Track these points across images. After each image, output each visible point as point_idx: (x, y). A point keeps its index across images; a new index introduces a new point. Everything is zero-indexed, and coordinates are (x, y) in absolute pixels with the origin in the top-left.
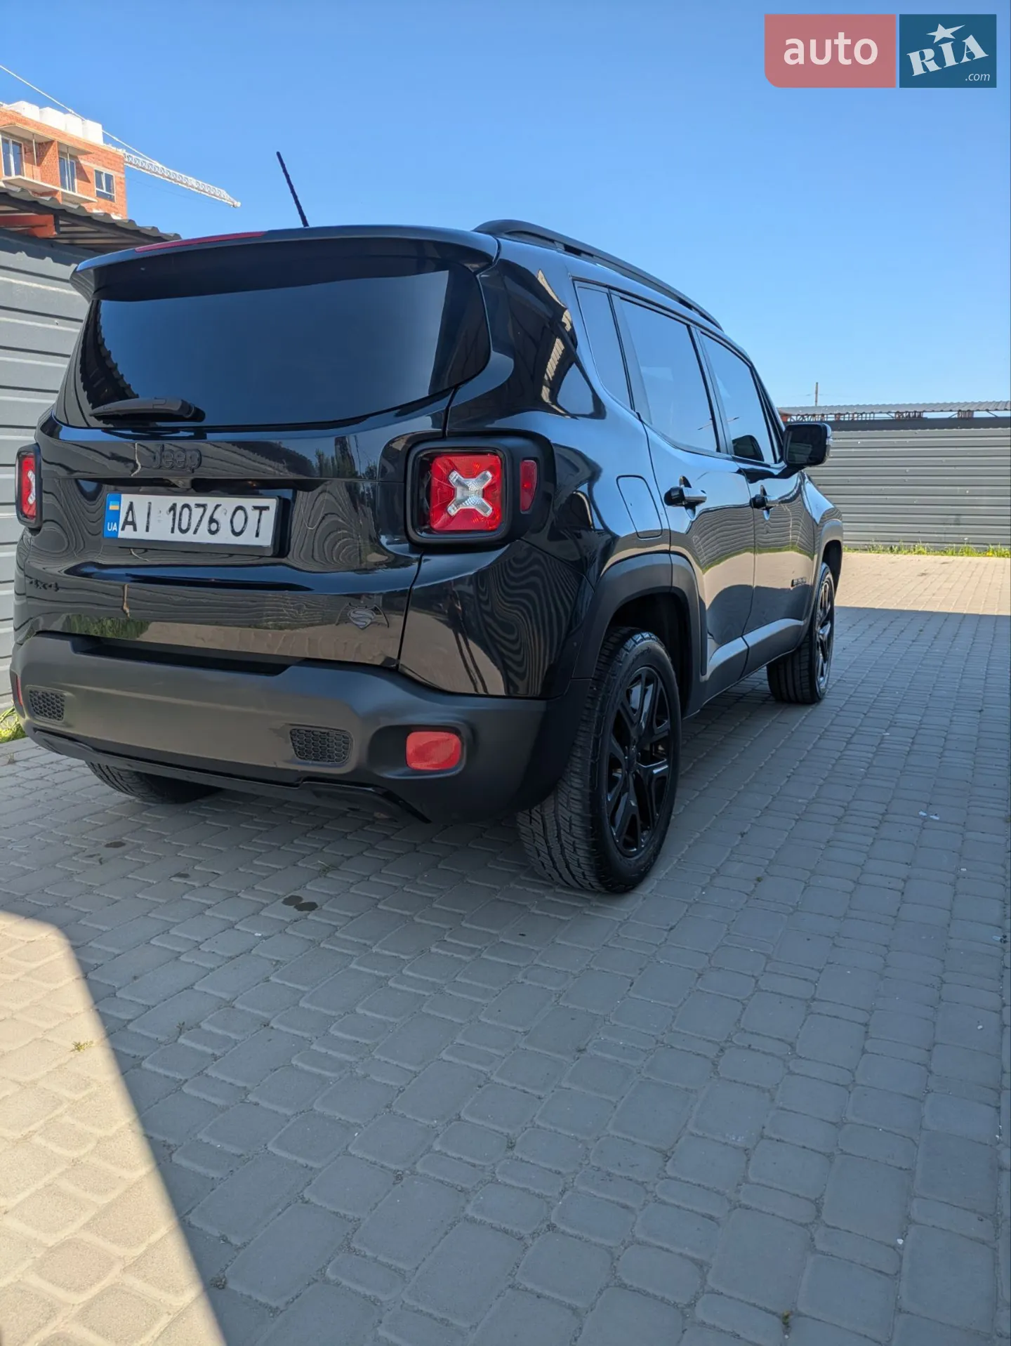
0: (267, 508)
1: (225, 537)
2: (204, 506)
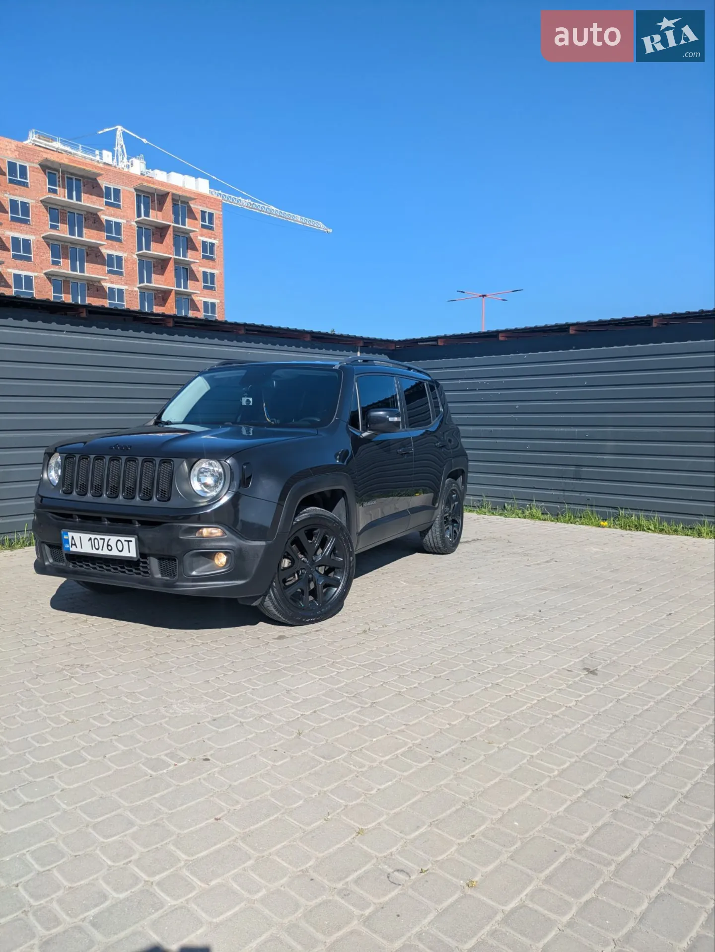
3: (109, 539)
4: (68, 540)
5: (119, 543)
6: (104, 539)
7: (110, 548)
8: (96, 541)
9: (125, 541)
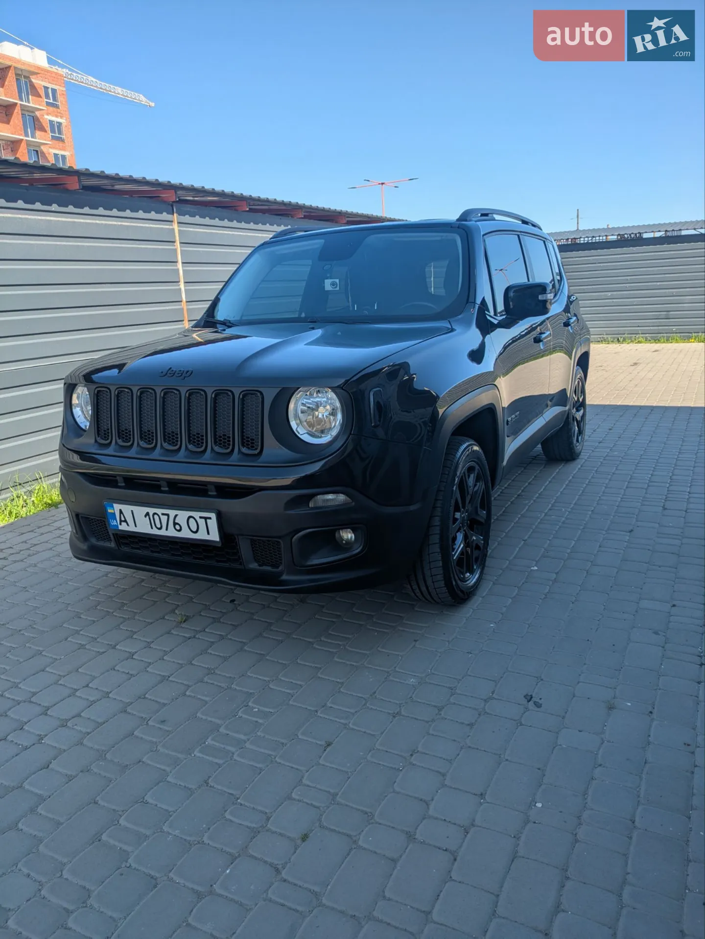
3: (176, 516)
4: (114, 514)
5: (192, 520)
6: (168, 515)
7: (178, 527)
8: (156, 516)
9: (201, 517)
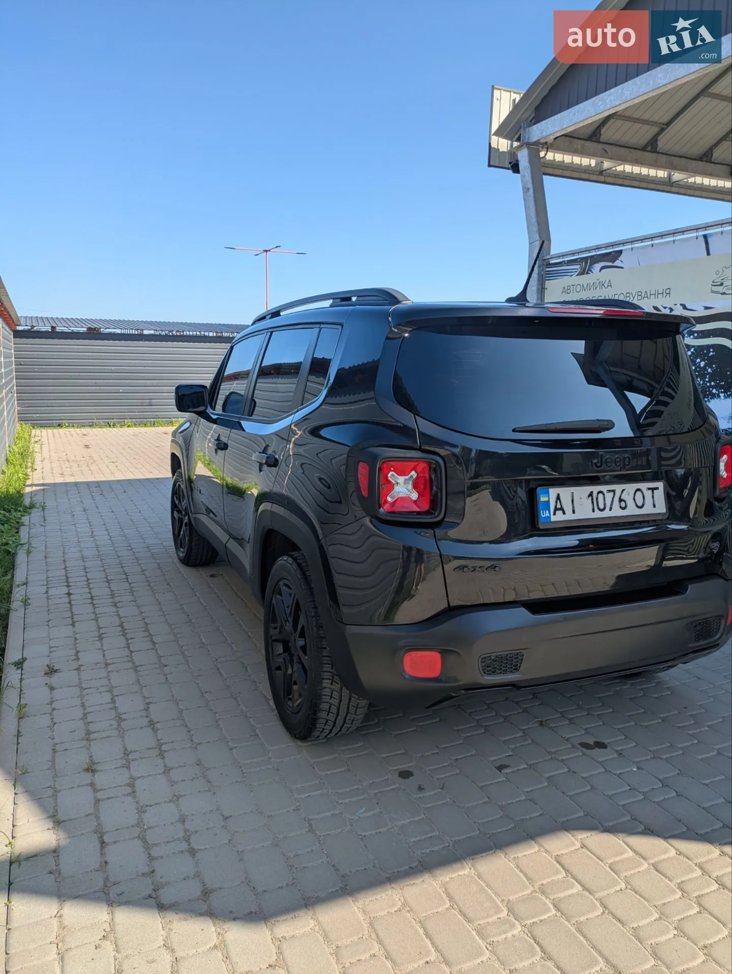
0: (657, 488)
1: (632, 510)
2: (614, 491)
